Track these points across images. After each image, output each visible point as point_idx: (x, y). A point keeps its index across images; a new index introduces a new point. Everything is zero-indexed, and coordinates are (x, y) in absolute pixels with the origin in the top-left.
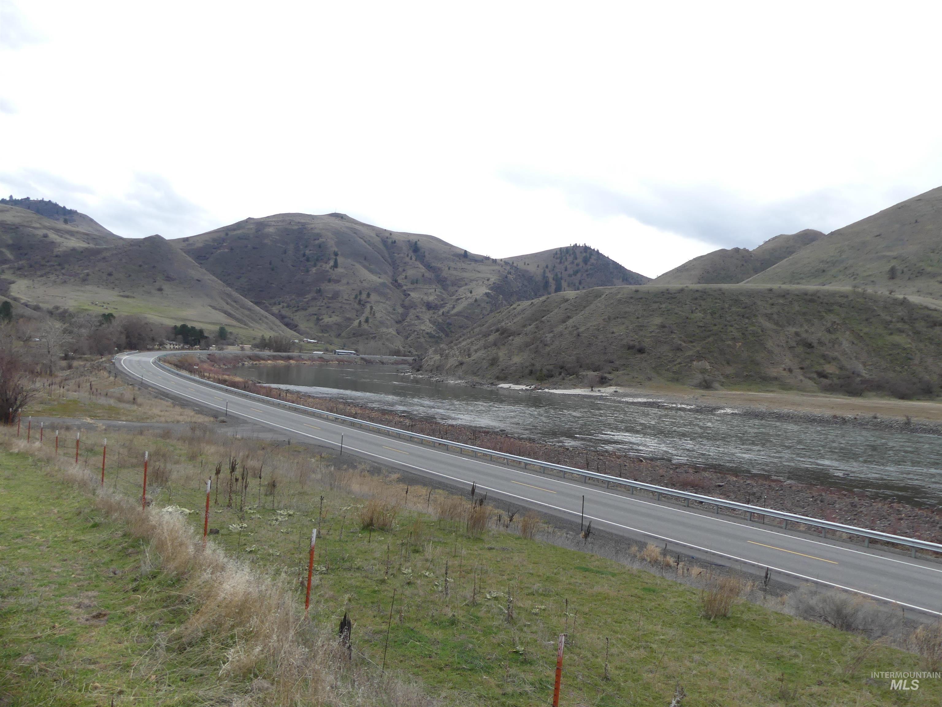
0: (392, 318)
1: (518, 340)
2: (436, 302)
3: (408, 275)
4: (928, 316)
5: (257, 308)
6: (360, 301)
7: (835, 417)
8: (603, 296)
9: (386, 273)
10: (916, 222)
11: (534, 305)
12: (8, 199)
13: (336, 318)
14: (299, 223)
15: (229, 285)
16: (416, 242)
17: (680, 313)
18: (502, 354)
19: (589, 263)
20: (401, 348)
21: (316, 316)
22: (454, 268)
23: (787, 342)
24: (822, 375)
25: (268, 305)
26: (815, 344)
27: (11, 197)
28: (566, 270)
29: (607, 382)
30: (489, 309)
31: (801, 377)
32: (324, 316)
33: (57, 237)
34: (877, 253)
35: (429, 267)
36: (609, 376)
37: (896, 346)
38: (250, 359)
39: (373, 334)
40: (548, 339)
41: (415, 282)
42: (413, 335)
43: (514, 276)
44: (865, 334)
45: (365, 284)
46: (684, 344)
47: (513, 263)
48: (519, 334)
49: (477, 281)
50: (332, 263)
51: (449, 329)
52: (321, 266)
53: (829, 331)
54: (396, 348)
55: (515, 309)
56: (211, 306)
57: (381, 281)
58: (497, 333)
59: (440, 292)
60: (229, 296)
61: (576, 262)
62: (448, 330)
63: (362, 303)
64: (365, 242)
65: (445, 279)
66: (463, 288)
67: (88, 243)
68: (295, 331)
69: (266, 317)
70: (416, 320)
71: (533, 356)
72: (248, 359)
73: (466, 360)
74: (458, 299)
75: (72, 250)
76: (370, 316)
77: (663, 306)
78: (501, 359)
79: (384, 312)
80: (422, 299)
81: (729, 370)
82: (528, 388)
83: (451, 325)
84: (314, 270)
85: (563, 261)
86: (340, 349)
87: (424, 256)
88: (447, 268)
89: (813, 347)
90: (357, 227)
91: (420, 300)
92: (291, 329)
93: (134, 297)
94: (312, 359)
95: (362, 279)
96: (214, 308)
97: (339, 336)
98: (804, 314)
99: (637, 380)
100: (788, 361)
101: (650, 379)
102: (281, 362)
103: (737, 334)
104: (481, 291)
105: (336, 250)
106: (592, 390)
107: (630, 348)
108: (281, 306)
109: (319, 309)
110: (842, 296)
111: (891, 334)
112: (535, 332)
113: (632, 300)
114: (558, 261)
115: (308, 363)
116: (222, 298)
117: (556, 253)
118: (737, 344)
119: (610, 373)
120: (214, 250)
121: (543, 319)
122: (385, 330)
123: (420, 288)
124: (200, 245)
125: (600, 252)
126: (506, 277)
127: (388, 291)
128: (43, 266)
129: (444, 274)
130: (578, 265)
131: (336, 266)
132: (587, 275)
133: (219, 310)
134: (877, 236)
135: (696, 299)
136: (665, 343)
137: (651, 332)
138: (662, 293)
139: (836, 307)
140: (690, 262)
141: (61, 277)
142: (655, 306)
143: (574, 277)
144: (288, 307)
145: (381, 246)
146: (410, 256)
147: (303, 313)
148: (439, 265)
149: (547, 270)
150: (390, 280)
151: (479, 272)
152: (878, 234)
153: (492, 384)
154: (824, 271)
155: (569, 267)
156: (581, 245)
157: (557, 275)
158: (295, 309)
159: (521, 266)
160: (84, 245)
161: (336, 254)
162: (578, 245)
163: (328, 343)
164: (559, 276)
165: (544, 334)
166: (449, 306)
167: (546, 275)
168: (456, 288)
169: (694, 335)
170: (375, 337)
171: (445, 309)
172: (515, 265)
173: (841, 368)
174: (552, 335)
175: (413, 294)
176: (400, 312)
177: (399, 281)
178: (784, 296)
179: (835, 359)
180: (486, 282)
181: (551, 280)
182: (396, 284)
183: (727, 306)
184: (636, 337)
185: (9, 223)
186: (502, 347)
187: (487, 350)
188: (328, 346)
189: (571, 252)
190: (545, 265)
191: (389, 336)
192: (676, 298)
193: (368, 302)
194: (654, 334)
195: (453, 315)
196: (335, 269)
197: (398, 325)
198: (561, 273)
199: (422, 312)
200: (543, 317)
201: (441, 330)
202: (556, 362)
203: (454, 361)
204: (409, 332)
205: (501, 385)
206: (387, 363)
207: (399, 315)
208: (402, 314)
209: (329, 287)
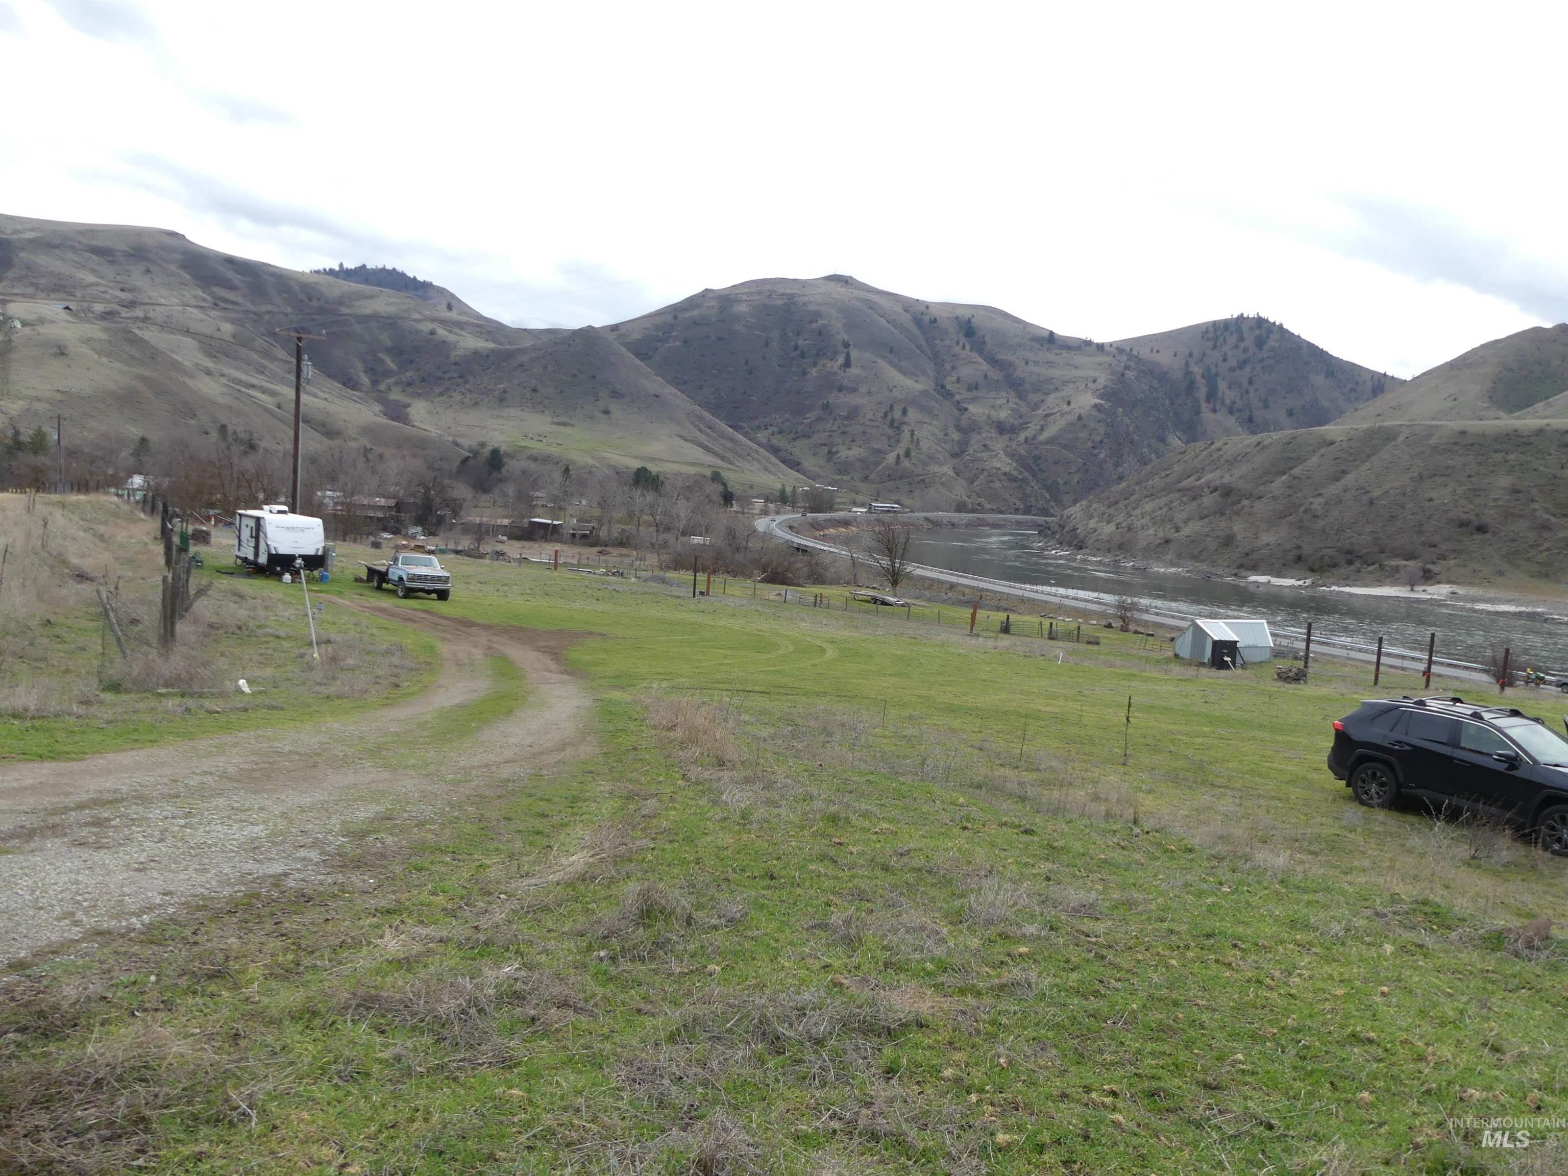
0: (945, 449)
1: (1261, 508)
2: (1011, 420)
3: (960, 375)
5: (737, 435)
6: (892, 421)
8: (1400, 439)
9: (924, 373)
11: (1265, 447)
12: (337, 268)
13: (861, 450)
14: (783, 294)
15: (693, 399)
16: (969, 321)
17: (1542, 468)
19: (1266, 347)
20: (965, 497)
21: (826, 448)
22: (1035, 362)
25: (749, 429)
27: (341, 265)
28: (1225, 360)
29: (1432, 577)
30: (1102, 432)
32: (841, 447)
33: (446, 333)
35: (993, 361)
36: (1435, 568)
39: (918, 475)
40: (1319, 508)
41: (974, 387)
42: (982, 477)
43: (1135, 373)
45: (896, 393)
47: (1131, 350)
48: (1260, 498)
49: (1074, 382)
50: (841, 360)
51: (1038, 465)
52: (824, 366)
54: (959, 498)
55: (1219, 450)
56: (679, 436)
57: (919, 387)
59: (1017, 404)
60: (701, 418)
61: (1242, 345)
62: (1036, 468)
63: (895, 425)
64: (888, 322)
65: (1022, 381)
66: (1053, 396)
67: (487, 341)
68: (798, 471)
69: (756, 452)
70: (983, 452)
71: (1296, 533)
73: (1173, 535)
75: (475, 353)
76: (911, 447)
77: (1512, 457)
78: (1239, 537)
79: (932, 438)
80: (989, 417)
82: (1301, 583)
83: (1040, 458)
84: (814, 372)
85: (1218, 344)
86: (875, 501)
87: (984, 343)
88: (1022, 363)
90: (871, 296)
91: (984, 418)
92: (791, 468)
93: (573, 425)
95: (891, 385)
96: (686, 440)
97: (865, 479)
99: (1481, 574)
101: (1501, 574)
104: (1086, 401)
105: (846, 338)
106: (1412, 590)
107: (1463, 524)
108: (769, 431)
109: (831, 436)
112: (1290, 495)
113: (1456, 448)
114: (1211, 344)
116: (692, 423)
117: (1207, 332)
119: (1434, 563)
120: (659, 344)
121: (1292, 472)
122: (937, 469)
123: (982, 397)
124: (637, 336)
125: (1285, 326)
126: (1123, 375)
127: (934, 404)
128: (439, 378)
129: (1019, 373)
130: (1245, 350)
131: (847, 364)
132: (1263, 368)
133: (691, 441)
135: (1566, 446)
136: (1521, 516)
137: (1496, 500)
141: (468, 396)
142: (1499, 457)
143: (1238, 372)
144: (780, 432)
145: (915, 330)
146: (961, 343)
147: (807, 441)
148: (1010, 358)
149: (1190, 360)
150: (934, 386)
151: (1077, 367)
153: (1236, 575)
155: (1230, 354)
156: (1251, 316)
157: (1208, 369)
158: (791, 436)
159: (1145, 354)
160: (483, 344)
161: (846, 345)
162: (1245, 316)
163: (852, 490)
164: (1213, 370)
166: (1033, 428)
167: (1191, 369)
168: (1039, 396)
170: (923, 481)
172: (1135, 352)
174: (1321, 500)
175: (972, 409)
176: (957, 439)
177: (949, 387)
180: (1091, 385)
181: (1199, 378)
182: (944, 392)
184: (1471, 507)
185: (385, 315)
186: (1235, 517)
187: (1207, 520)
188: (854, 496)
189: (1233, 328)
190: (1188, 353)
191: (944, 479)
192: (1532, 443)
193: (905, 423)
194: (1500, 503)
195: (1041, 443)
196: (847, 370)
197: (957, 460)
198: (1217, 365)
199: (991, 438)
200: (1292, 468)
201: (1026, 469)
202: (1339, 544)
203: (1149, 535)
204: (974, 472)
205: (1253, 578)
206: (960, 526)
207: (955, 444)
208: (959, 443)
209: (841, 400)
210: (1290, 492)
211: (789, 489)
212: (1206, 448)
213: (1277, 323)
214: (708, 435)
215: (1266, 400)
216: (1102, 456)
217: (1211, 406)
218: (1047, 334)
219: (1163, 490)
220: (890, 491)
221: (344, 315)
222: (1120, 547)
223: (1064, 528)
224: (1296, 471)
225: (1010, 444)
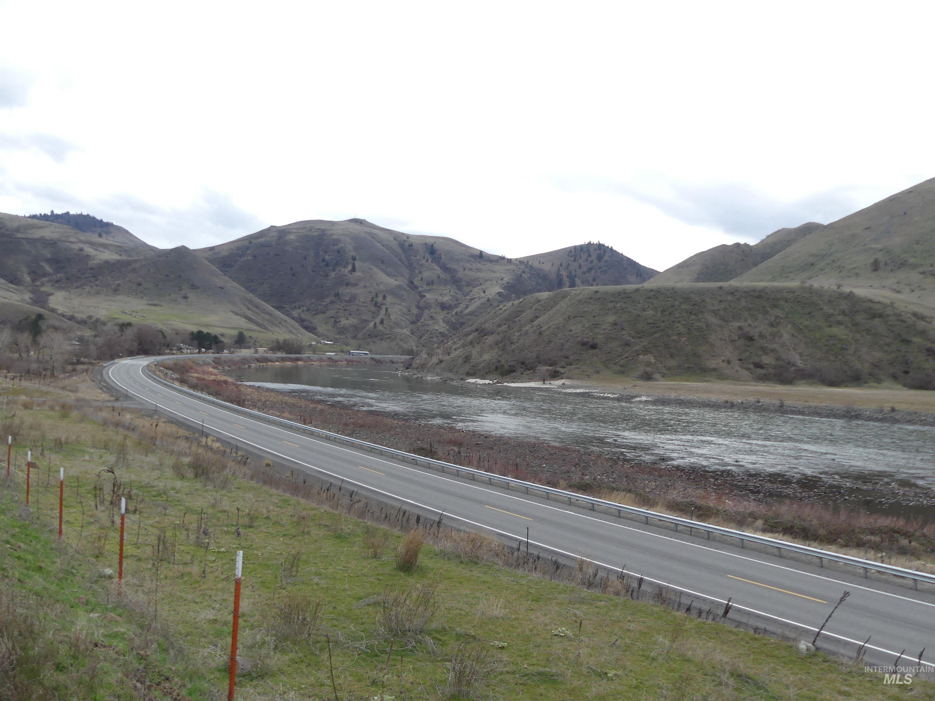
0: (407, 319)
1: (490, 339)
2: (450, 302)
3: (423, 276)
4: (870, 308)
5: (277, 313)
6: (376, 303)
7: (727, 402)
8: (569, 297)
9: (402, 275)
10: (905, 213)
11: (514, 306)
12: (49, 214)
13: (353, 320)
14: (319, 229)
15: (253, 291)
16: (432, 245)
17: (633, 311)
18: (475, 352)
19: (603, 260)
20: (415, 348)
21: (333, 319)
22: (470, 269)
23: (730, 336)
24: (758, 365)
25: (288, 309)
26: (756, 338)
27: (52, 212)
28: (580, 267)
29: (558, 376)
31: (739, 368)
32: (342, 319)
33: (92, 250)
34: (865, 245)
35: (445, 268)
36: (562, 370)
37: (832, 337)
38: (258, 361)
39: (387, 334)
40: (515, 338)
41: (431, 283)
42: (426, 335)
43: (529, 275)
44: (805, 326)
45: (382, 287)
46: (633, 340)
47: (528, 262)
48: (493, 334)
49: (491, 280)
50: (350, 267)
52: (340, 271)
53: (772, 325)
54: (410, 347)
56: (231, 311)
57: (397, 283)
58: (476, 333)
59: (456, 293)
60: (251, 301)
61: (590, 259)
63: (378, 305)
64: (383, 246)
65: (461, 280)
66: (477, 288)
67: (121, 256)
68: (313, 333)
69: (286, 321)
70: (430, 320)
71: (500, 353)
72: (256, 361)
73: (446, 358)
74: (472, 299)
75: (105, 262)
76: (385, 318)
77: (619, 305)
78: (473, 357)
79: (399, 313)
80: (437, 300)
81: (672, 363)
82: (491, 382)
83: (464, 324)
84: (333, 274)
85: (577, 259)
86: (355, 350)
87: (441, 258)
88: (462, 269)
89: (753, 340)
90: (375, 231)
91: (434, 301)
92: (309, 332)
93: (161, 306)
94: (321, 360)
95: (379, 282)
96: (237, 314)
97: (355, 337)
98: (750, 309)
99: (586, 373)
100: (729, 352)
101: (598, 372)
103: (682, 329)
104: (494, 290)
105: (354, 254)
106: (544, 383)
107: (584, 344)
108: (301, 310)
109: (337, 312)
110: (789, 292)
111: (830, 326)
112: (507, 332)
113: (591, 301)
114: (573, 259)
115: (316, 363)
116: (244, 304)
117: (571, 251)
118: (682, 339)
119: (564, 367)
120: (238, 258)
122: (399, 330)
123: (435, 289)
125: (614, 249)
126: (521, 276)
127: (404, 292)
128: (79, 278)
129: (460, 274)
130: (591, 262)
131: (354, 270)
132: (601, 272)
133: (241, 315)
134: (867, 229)
135: (649, 298)
136: (616, 339)
137: (604, 330)
138: (619, 293)
139: (782, 303)
140: (691, 258)
141: (94, 288)
142: (611, 305)
143: (587, 274)
144: (308, 310)
145: (399, 250)
146: (426, 258)
147: (323, 315)
148: (455, 267)
149: (561, 268)
150: (407, 282)
151: (494, 272)
152: (867, 226)
153: (462, 379)
154: (812, 264)
155: (583, 264)
156: (595, 243)
157: (571, 273)
158: (314, 313)
159: (536, 265)
160: (116, 257)
161: (354, 259)
162: (592, 243)
163: (344, 344)
164: (573, 273)
165: (514, 332)
166: (462, 306)
167: (561, 273)
168: (470, 288)
169: (643, 332)
170: (389, 338)
171: (458, 310)
172: (530, 263)
173: (778, 359)
174: (519, 333)
175: (428, 296)
176: (415, 313)
177: (415, 283)
178: (733, 293)
179: (773, 350)
180: (500, 282)
181: (565, 278)
182: (412, 285)
183: (677, 303)
184: (591, 334)
185: (48, 238)
186: (477, 345)
187: (464, 348)
189: (585, 250)
190: (559, 264)
191: (403, 336)
192: (631, 297)
193: (383, 304)
194: (605, 331)
195: (466, 315)
196: (353, 273)
197: (412, 326)
198: (575, 271)
199: (436, 312)
202: (519, 359)
203: (436, 359)
204: (422, 332)
205: (469, 380)
206: (398, 363)
207: (414, 316)
208: (416, 315)
209: (347, 291)
213: (610, 247)
214: (254, 312)
218: (478, 253)
220: (367, 344)
221: (19, 238)
225: (447, 315)
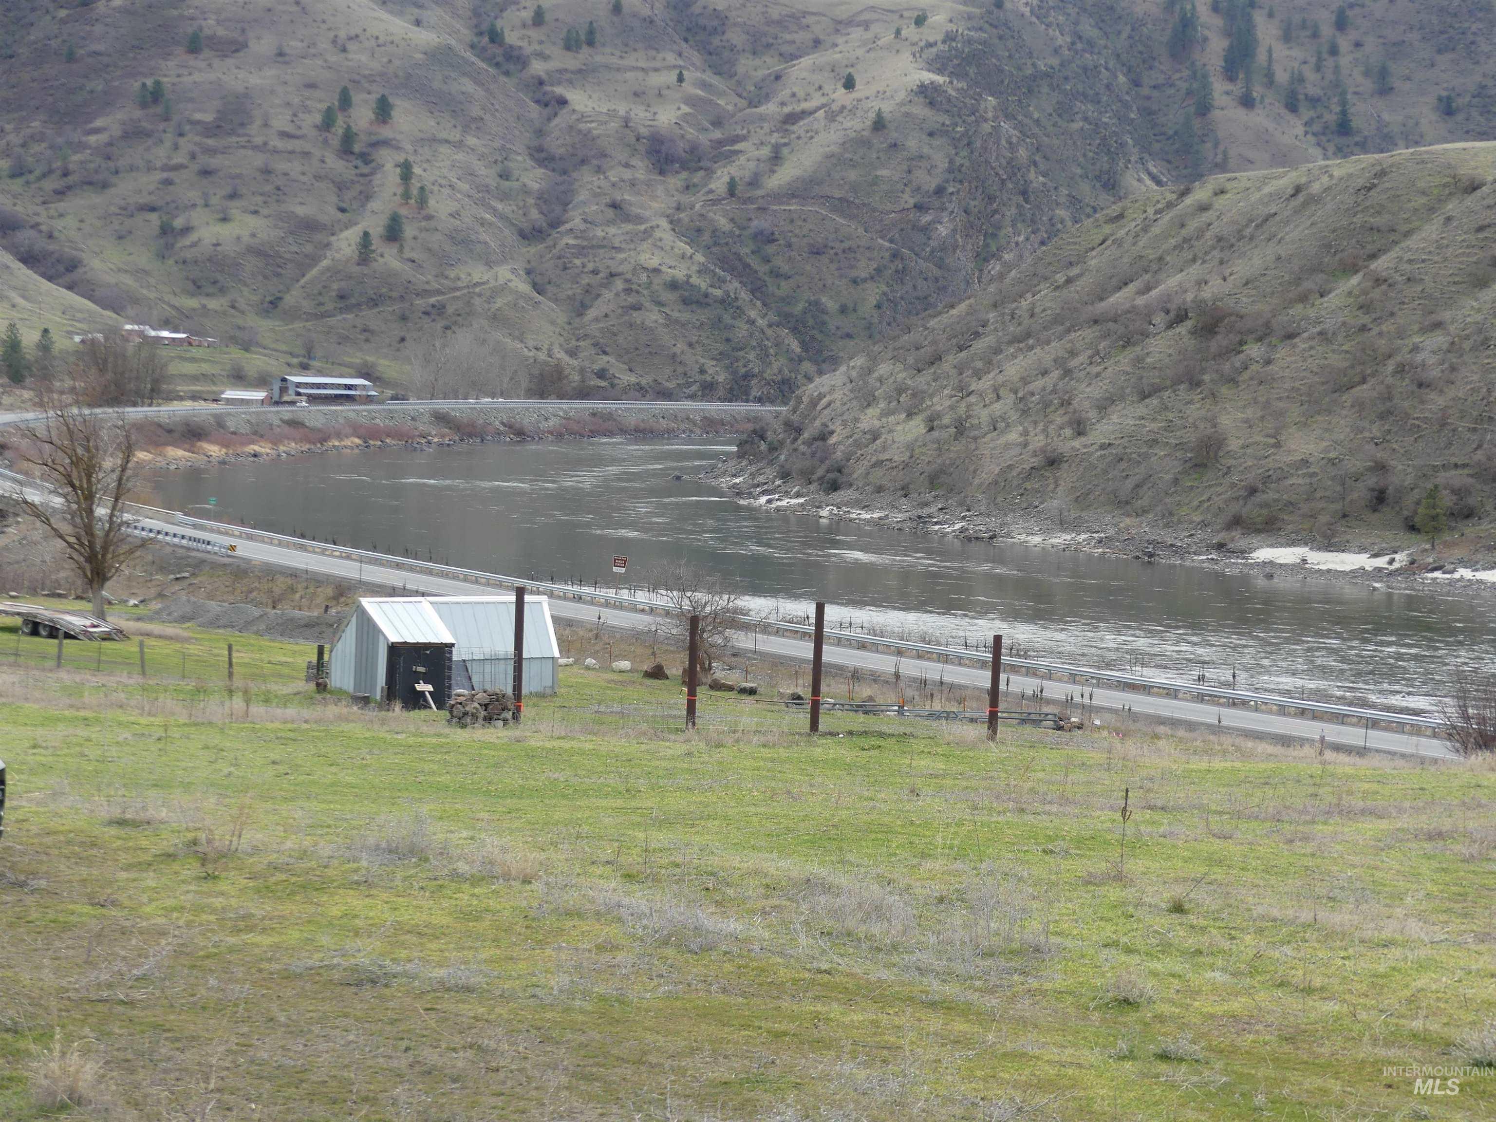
0: (502, 217)
1: (1291, 363)
2: (691, 133)
6: (348, 137)
11: (1314, 200)
13: (253, 221)
18: (1232, 419)
20: (560, 354)
21: (154, 217)
30: (942, 164)
32: (197, 217)
39: (425, 293)
40: (1432, 360)
41: (583, 38)
42: (608, 295)
45: (359, 57)
48: (1290, 336)
49: (866, 25)
51: (767, 260)
54: (542, 356)
55: (1204, 208)
57: (425, 38)
58: (1182, 329)
59: (704, 85)
62: (762, 269)
63: (357, 148)
65: (720, 21)
66: (806, 61)
68: (70, 288)
70: (610, 222)
71: (1376, 430)
73: (1069, 445)
74: (792, 118)
76: (403, 211)
78: (1234, 444)
79: (464, 186)
80: (626, 123)
82: (1381, 562)
83: (771, 240)
91: (614, 125)
92: (50, 279)
95: (342, 34)
97: (272, 306)
102: (177, 454)
104: (895, 76)
109: (168, 182)
112: (1364, 329)
115: (263, 448)
121: (1374, 265)
122: (479, 273)
123: (608, 67)
127: (468, 86)
144: (19, 173)
147: (97, 199)
150: (467, 34)
158: (50, 184)
163: (233, 340)
165: (1401, 334)
166: (751, 153)
168: (769, 64)
170: (440, 309)
171: (738, 169)
174: (1439, 339)
175: (580, 100)
176: (536, 186)
177: (511, 38)
180: (910, 31)
181: (1203, 12)
186: (1224, 390)
187: (1154, 401)
188: (236, 353)
191: (499, 303)
193: (385, 143)
195: (778, 197)
197: (534, 250)
199: (634, 183)
200: (1373, 256)
201: (732, 270)
202: (1479, 455)
203: (1007, 446)
204: (585, 280)
205: (1264, 554)
206: (538, 436)
207: (531, 201)
208: (542, 198)
209: (197, 77)
210: (1366, 319)
211: (29, 338)
212: (1170, 205)
215: (1383, 74)
216: (943, 230)
217: (1238, 88)
219: (1057, 320)
220: (343, 340)
222: (933, 481)
223: (799, 431)
224: (1381, 264)
